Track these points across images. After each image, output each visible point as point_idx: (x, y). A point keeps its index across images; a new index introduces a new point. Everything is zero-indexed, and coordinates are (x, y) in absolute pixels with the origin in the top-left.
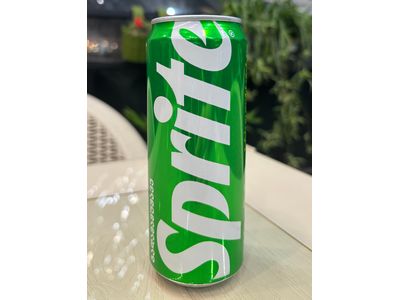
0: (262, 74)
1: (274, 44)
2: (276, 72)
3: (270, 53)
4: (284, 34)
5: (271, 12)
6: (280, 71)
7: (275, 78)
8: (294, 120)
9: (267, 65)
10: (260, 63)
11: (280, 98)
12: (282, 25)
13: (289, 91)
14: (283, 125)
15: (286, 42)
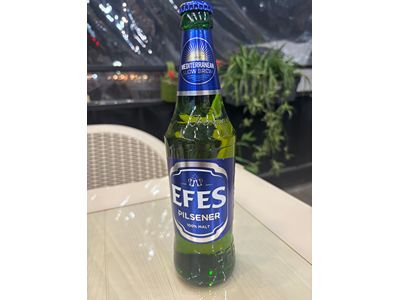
0: (256, 108)
1: (265, 86)
2: (265, 106)
3: (262, 93)
4: (272, 78)
5: (263, 62)
6: (269, 106)
7: (265, 111)
8: (277, 138)
9: (260, 101)
10: (255, 100)
11: (268, 124)
12: (271, 72)
13: (275, 119)
14: (270, 142)
15: (274, 84)
